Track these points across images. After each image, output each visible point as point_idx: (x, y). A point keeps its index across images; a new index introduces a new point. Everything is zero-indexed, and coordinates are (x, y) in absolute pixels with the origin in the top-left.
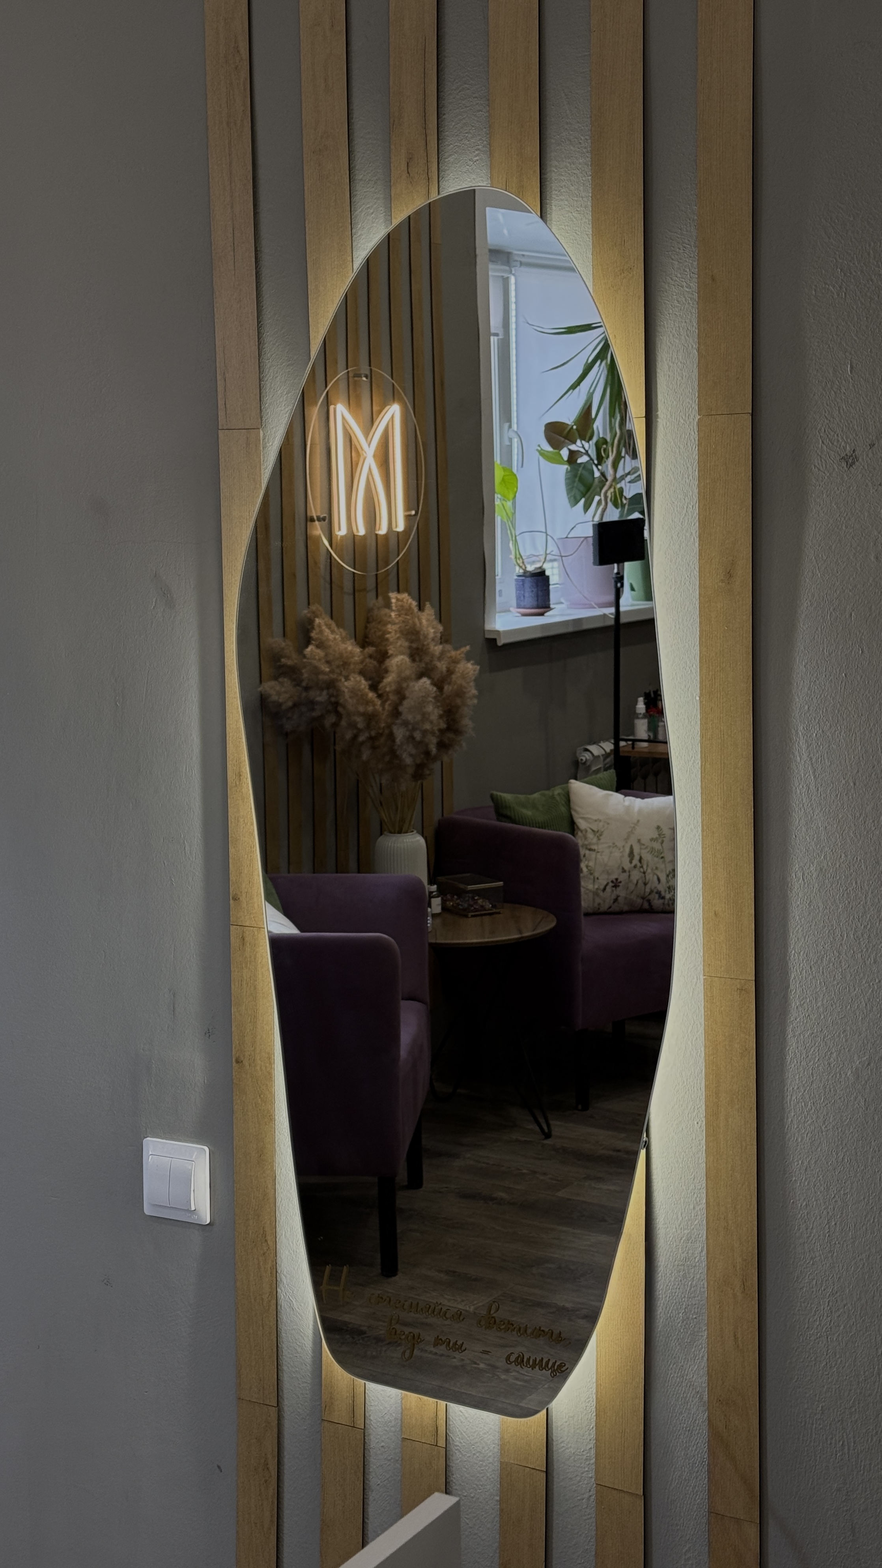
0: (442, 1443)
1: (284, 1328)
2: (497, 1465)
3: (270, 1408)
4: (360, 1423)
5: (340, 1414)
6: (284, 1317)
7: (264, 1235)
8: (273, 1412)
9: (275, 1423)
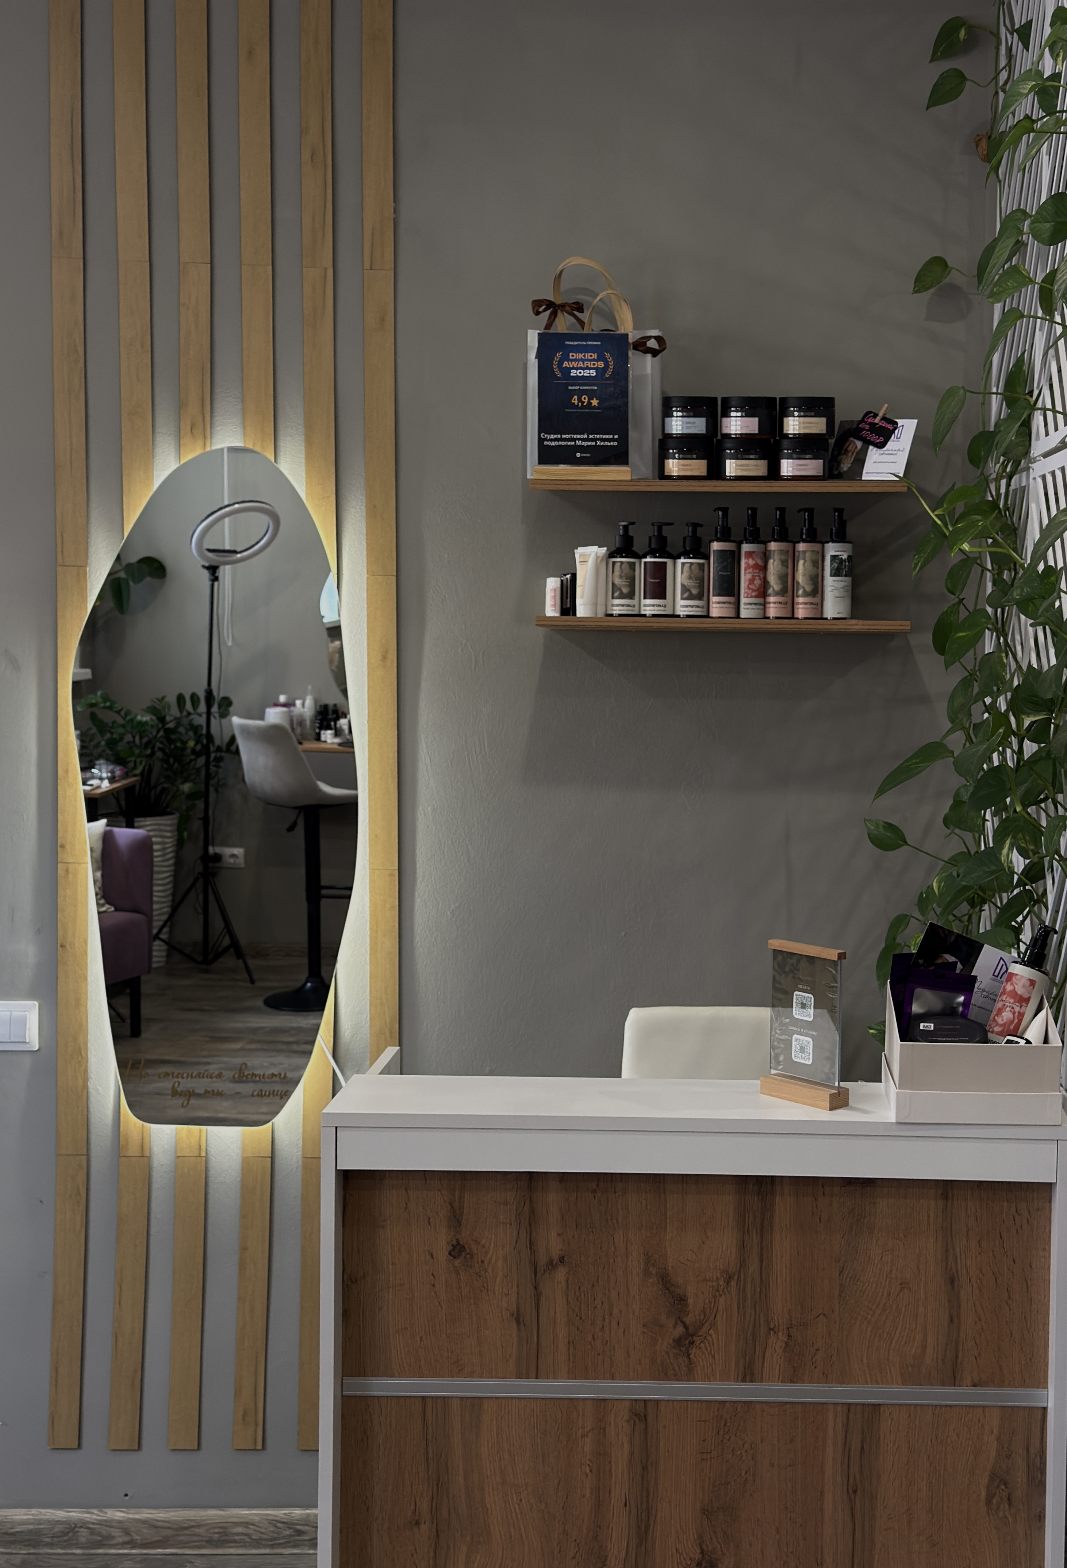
0: (203, 1154)
1: (91, 1106)
2: (240, 1160)
3: (82, 1157)
4: (147, 1153)
5: (133, 1150)
6: (92, 1099)
7: (80, 1049)
8: (84, 1158)
9: (85, 1166)
